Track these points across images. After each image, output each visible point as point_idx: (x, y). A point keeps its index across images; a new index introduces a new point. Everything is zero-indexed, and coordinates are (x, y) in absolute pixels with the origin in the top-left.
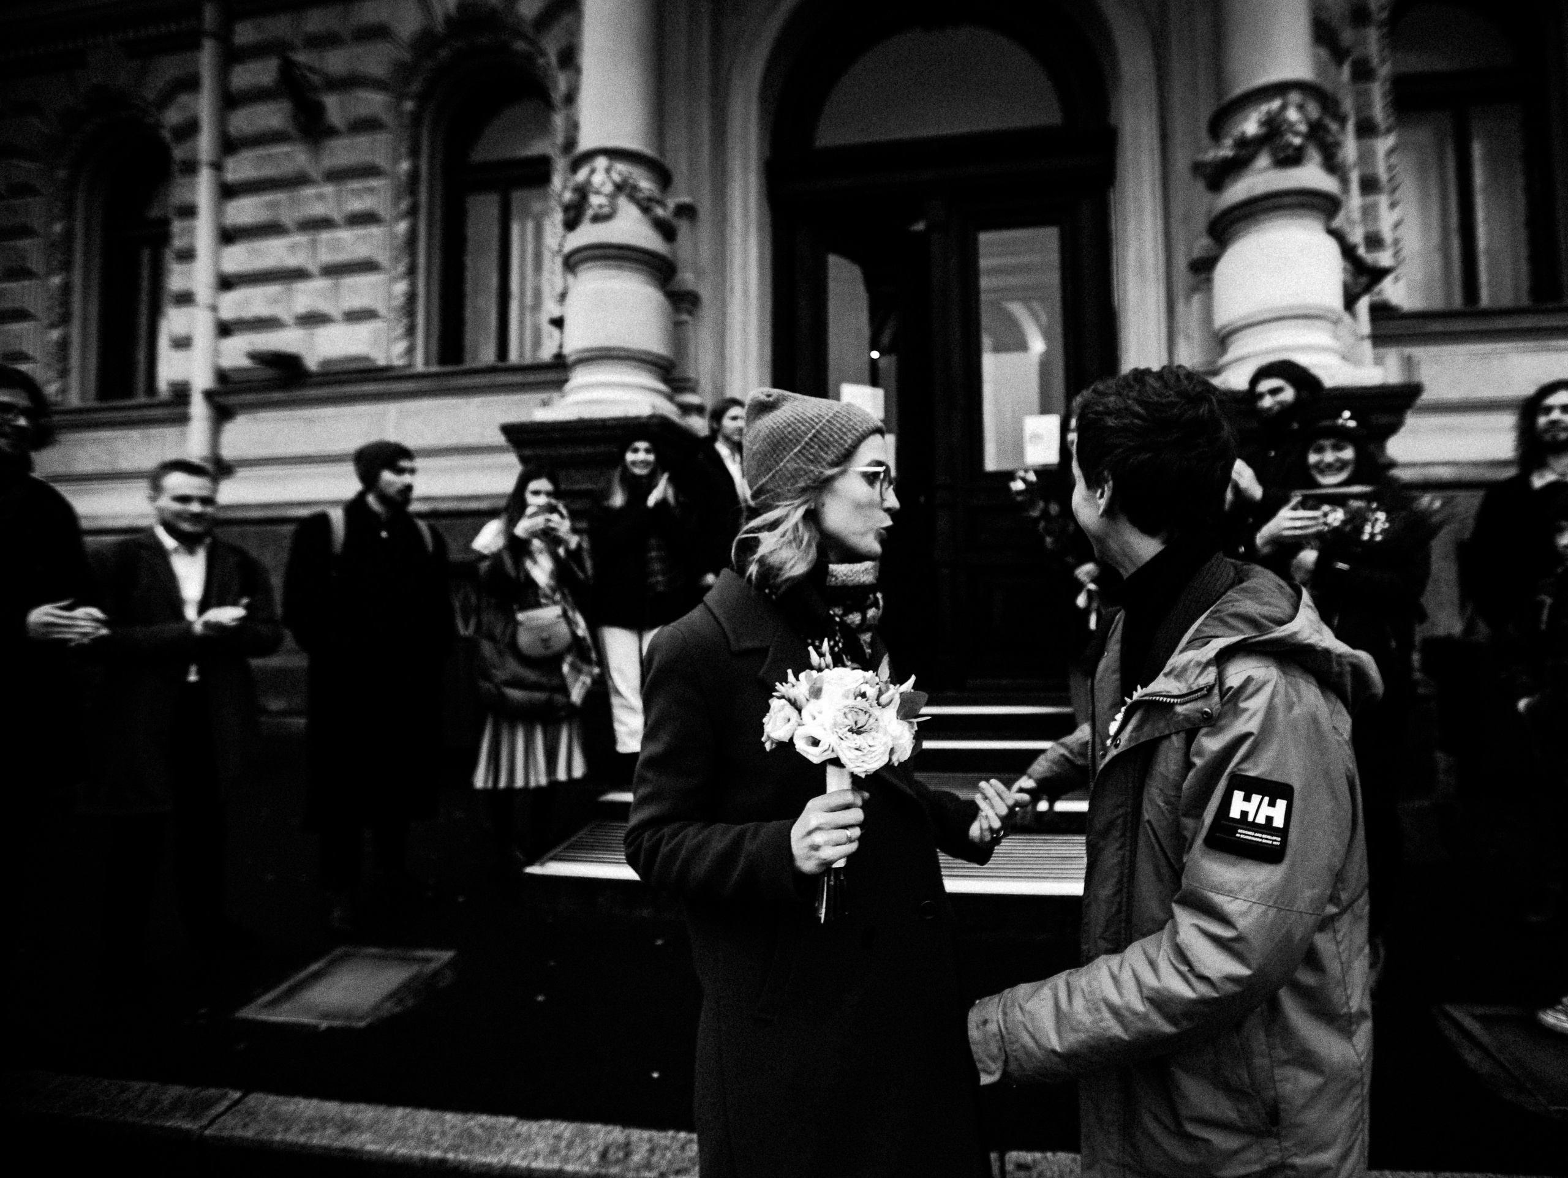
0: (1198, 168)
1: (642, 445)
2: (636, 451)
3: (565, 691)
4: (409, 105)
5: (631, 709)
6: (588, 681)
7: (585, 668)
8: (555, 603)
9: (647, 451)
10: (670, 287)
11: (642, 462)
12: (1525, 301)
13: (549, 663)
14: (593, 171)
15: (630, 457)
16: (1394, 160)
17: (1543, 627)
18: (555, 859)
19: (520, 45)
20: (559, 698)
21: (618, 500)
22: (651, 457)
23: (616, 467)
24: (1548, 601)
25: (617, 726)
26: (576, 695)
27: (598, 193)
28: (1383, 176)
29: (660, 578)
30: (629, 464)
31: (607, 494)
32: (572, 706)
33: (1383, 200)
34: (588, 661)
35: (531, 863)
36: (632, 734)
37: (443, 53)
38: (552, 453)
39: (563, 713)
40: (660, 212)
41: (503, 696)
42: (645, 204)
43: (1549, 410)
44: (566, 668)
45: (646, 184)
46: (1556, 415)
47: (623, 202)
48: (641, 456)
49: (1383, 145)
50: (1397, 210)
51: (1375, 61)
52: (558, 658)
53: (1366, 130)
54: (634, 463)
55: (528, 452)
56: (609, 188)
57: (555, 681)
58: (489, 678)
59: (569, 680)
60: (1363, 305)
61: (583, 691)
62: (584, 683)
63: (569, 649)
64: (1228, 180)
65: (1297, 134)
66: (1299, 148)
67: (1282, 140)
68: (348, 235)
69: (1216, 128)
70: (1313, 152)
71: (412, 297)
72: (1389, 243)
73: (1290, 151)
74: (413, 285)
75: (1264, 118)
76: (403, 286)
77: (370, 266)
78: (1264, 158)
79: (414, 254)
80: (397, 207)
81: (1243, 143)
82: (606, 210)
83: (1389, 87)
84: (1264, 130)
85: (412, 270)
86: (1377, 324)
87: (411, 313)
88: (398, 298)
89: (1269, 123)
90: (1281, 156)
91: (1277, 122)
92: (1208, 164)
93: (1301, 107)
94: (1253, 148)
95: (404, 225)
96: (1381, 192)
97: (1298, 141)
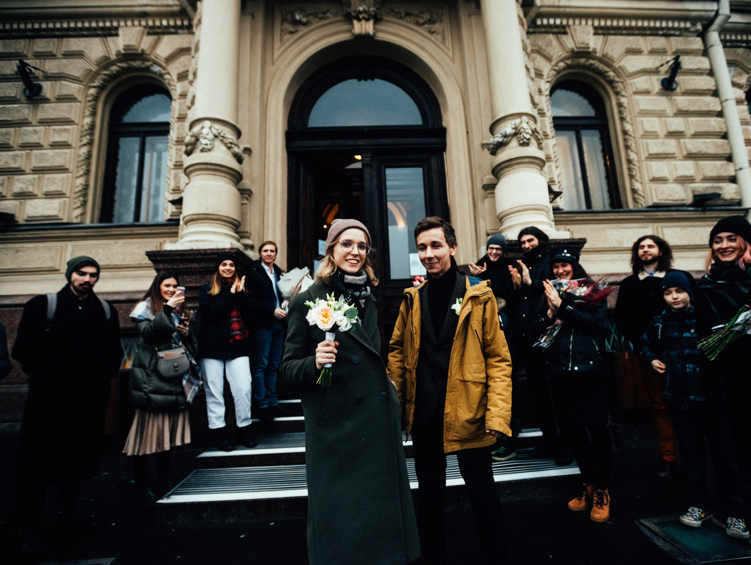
0: (483, 146)
1: (229, 262)
2: (225, 265)
3: (183, 394)
4: (92, 91)
5: (219, 404)
6: (197, 388)
7: (195, 382)
8: (180, 347)
9: (231, 265)
10: (241, 186)
11: (228, 270)
12: (608, 208)
13: (176, 380)
14: (203, 128)
15: (221, 268)
16: (556, 149)
17: (659, 337)
18: (174, 494)
19: (156, 69)
20: (180, 398)
21: (216, 290)
22: (233, 269)
23: (214, 274)
24: (661, 326)
25: (210, 414)
26: (190, 397)
27: (205, 138)
28: (553, 156)
29: (238, 332)
30: (221, 272)
31: (209, 287)
32: (188, 403)
33: (553, 165)
34: (198, 378)
35: (161, 498)
36: (218, 418)
37: (114, 68)
38: (175, 267)
39: (182, 407)
40: (236, 149)
41: (149, 399)
42: (229, 145)
43: (643, 247)
44: (184, 382)
45: (230, 135)
46: (646, 249)
47: (217, 142)
48: (228, 267)
49: (551, 142)
50: (558, 169)
51: (545, 110)
52: (180, 377)
54: (223, 271)
55: (161, 266)
56: (211, 136)
57: (179, 390)
58: (140, 389)
59: (186, 389)
61: (194, 395)
62: (194, 389)
63: (187, 372)
64: (499, 151)
65: (527, 133)
66: (528, 139)
67: (521, 136)
68: (50, 152)
69: (492, 129)
70: (533, 142)
71: (86, 187)
72: (557, 182)
73: (525, 140)
74: (87, 181)
75: (513, 126)
76: (81, 181)
77: (62, 169)
78: (514, 143)
79: (89, 165)
80: (81, 141)
81: (505, 136)
82: (209, 147)
83: (551, 120)
84: (514, 131)
85: (87, 173)
86: (556, 215)
87: (85, 195)
88: (78, 187)
89: (515, 128)
90: (521, 142)
91: (519, 128)
92: (490, 144)
93: (527, 123)
94: (509, 138)
95: (84, 150)
96: (552, 161)
97: (528, 136)
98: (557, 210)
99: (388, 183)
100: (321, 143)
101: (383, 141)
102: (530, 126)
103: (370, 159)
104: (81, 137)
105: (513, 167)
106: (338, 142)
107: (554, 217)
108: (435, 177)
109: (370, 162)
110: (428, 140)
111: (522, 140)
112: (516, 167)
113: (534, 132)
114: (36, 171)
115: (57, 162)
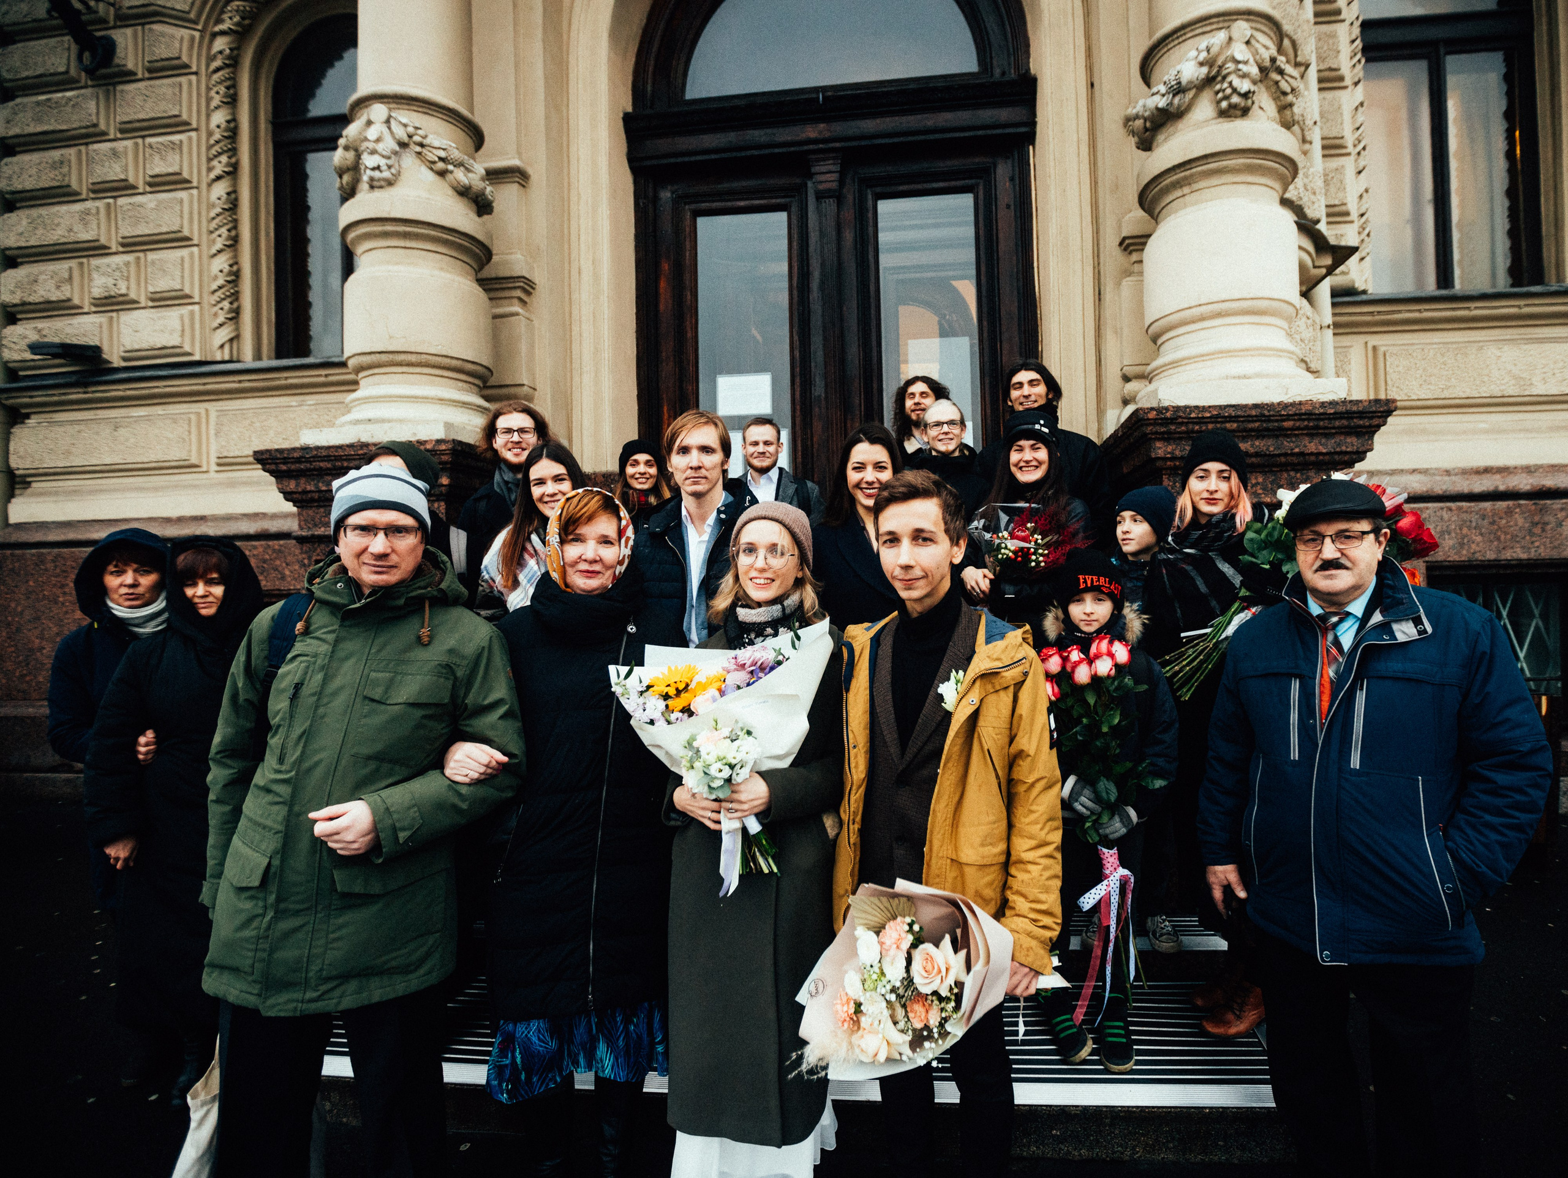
0: (1129, 122)
16: (1360, 118)
27: (375, 152)
28: (1349, 139)
33: (1349, 164)
40: (463, 176)
42: (441, 165)
49: (1349, 98)
50: (1367, 175)
53: (1330, 81)
56: (388, 145)
60: (1324, 291)
64: (1160, 137)
65: (1244, 76)
66: (1246, 95)
67: (1225, 85)
68: (149, 201)
69: (1146, 71)
70: (1264, 101)
71: (235, 277)
72: (1354, 215)
73: (1235, 99)
74: (235, 263)
75: (1203, 55)
76: (221, 263)
77: (177, 240)
78: (1204, 109)
79: (235, 225)
80: (210, 169)
81: (1178, 89)
82: (386, 174)
83: (1356, 31)
84: (1204, 70)
85: (234, 243)
86: (1338, 311)
87: (235, 296)
88: (216, 278)
89: (1209, 63)
90: (1224, 104)
91: (1219, 63)
92: (1137, 117)
93: (1248, 43)
94: (1190, 95)
95: (220, 189)
96: (1349, 154)
97: (1244, 86)
98: (1344, 296)
99: (883, 237)
100: (710, 140)
101: (869, 125)
102: (1256, 53)
103: (835, 176)
104: (209, 160)
105: (1195, 186)
106: (758, 135)
107: (1334, 315)
108: (1005, 219)
109: (834, 185)
110: (986, 115)
111: (1226, 98)
112: (1202, 184)
113: (1267, 71)
114: (131, 245)
115: (167, 223)
